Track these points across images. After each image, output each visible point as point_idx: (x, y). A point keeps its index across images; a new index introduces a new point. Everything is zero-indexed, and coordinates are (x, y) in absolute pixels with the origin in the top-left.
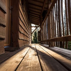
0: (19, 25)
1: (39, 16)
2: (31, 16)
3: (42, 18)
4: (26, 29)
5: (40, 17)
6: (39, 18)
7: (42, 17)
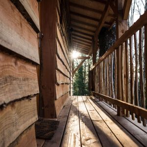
0: (57, 71)
1: (91, 38)
2: (73, 36)
3: (98, 42)
4: (66, 68)
5: (93, 40)
6: (91, 42)
7: (98, 40)
